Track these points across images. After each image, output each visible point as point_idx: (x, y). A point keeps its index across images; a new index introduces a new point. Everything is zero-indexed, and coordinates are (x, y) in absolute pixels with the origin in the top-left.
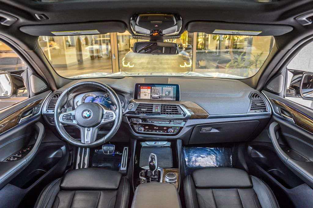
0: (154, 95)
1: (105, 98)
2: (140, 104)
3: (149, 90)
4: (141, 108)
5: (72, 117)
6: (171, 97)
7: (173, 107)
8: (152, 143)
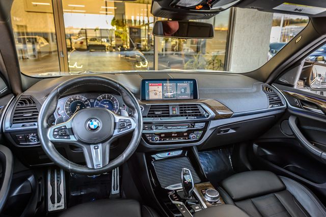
0: (166, 94)
2: (152, 106)
3: (161, 87)
4: (154, 111)
6: (187, 95)
7: (191, 107)
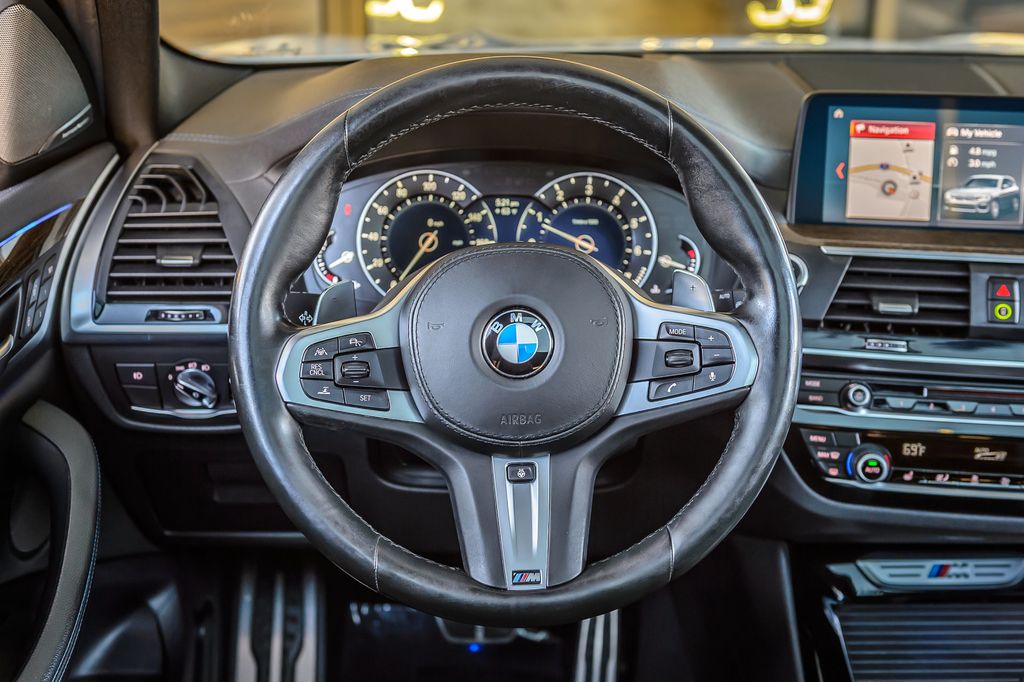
2: (857, 260)
3: (924, 148)
4: (866, 293)
5: (374, 361)
8: (919, 573)
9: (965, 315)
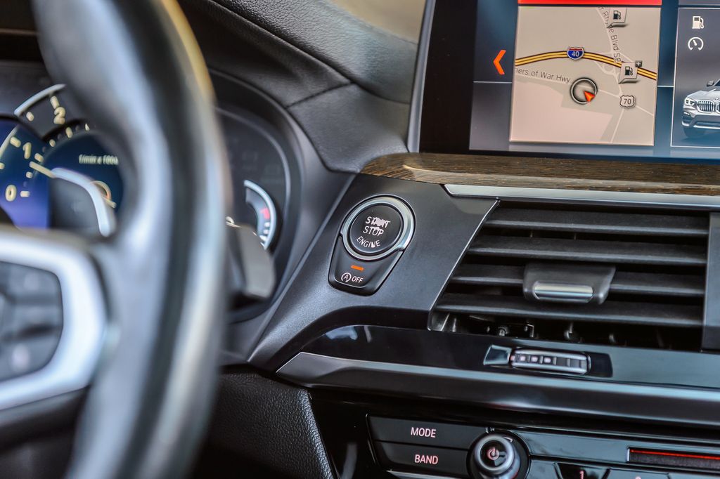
0: (700, 96)
1: (40, 143)
2: (507, 206)
3: (645, 21)
9: (695, 306)
